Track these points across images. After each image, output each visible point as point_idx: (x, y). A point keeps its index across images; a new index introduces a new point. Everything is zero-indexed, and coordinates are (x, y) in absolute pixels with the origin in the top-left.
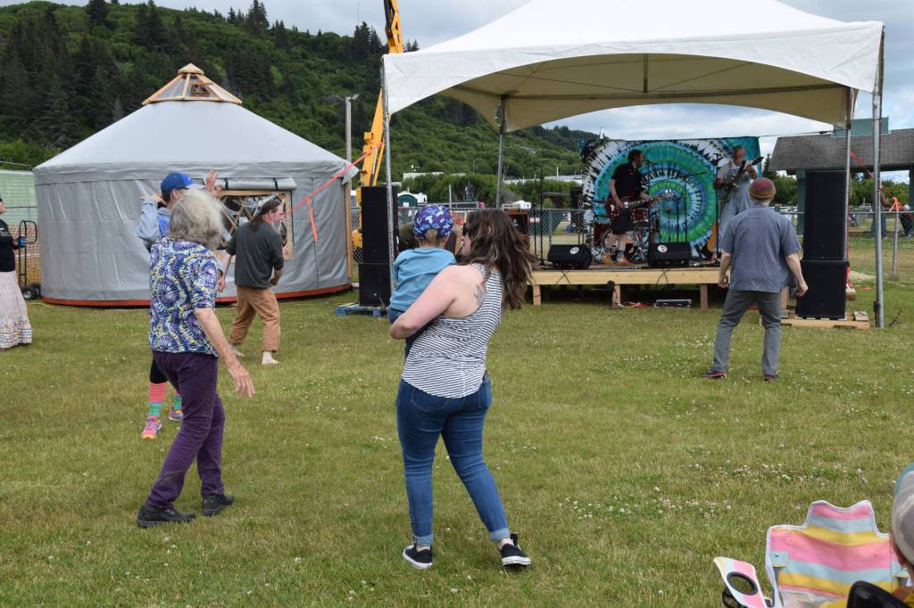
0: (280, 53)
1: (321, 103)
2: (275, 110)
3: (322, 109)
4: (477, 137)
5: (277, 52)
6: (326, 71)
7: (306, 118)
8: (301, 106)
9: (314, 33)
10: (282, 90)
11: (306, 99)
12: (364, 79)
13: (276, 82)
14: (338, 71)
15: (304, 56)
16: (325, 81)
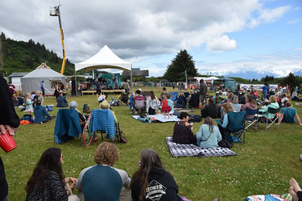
0: (10, 45)
1: (21, 58)
2: (9, 59)
3: (21, 59)
4: (59, 66)
5: (9, 45)
6: (22, 50)
7: (17, 61)
8: (16, 58)
9: (18, 41)
10: (11, 54)
11: (17, 57)
12: (31, 52)
13: (9, 52)
14: (25, 50)
15: (16, 46)
16: (21, 52)
